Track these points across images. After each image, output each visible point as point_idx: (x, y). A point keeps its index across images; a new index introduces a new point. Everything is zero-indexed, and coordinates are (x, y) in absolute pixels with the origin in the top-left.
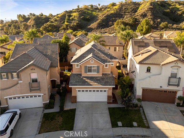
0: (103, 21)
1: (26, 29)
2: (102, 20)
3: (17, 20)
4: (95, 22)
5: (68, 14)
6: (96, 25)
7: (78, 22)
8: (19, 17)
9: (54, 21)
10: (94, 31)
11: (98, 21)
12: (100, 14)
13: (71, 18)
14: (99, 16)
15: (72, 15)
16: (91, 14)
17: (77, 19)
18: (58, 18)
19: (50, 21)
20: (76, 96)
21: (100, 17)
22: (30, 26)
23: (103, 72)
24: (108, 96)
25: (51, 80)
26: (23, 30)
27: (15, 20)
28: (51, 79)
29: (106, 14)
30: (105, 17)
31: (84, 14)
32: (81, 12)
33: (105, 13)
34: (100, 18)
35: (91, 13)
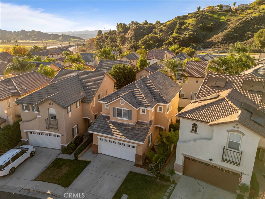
0: (234, 31)
1: (123, 42)
2: (233, 28)
3: (115, 31)
4: (222, 32)
5: (181, 21)
6: (221, 38)
7: (192, 33)
8: (119, 26)
9: (158, 32)
10: (215, 47)
11: (227, 31)
12: (233, 19)
13: (183, 27)
14: (230, 23)
15: (186, 23)
16: (216, 20)
17: (192, 28)
18: (165, 28)
19: (153, 32)
20: (98, 145)
21: (232, 23)
22: (128, 38)
24: (136, 155)
26: (120, 44)
27: (113, 31)
28: (83, 117)
29: (243, 20)
30: (240, 23)
31: (205, 20)
32: (201, 17)
33: (242, 18)
34: (231, 25)
35: (217, 18)
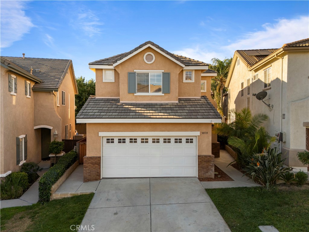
20: (100, 157)
23: (179, 96)
24: (199, 156)
25: (36, 128)
28: (35, 125)
